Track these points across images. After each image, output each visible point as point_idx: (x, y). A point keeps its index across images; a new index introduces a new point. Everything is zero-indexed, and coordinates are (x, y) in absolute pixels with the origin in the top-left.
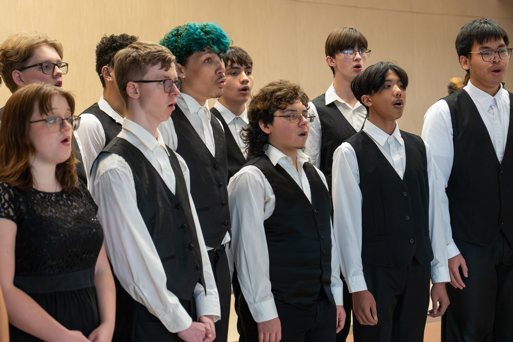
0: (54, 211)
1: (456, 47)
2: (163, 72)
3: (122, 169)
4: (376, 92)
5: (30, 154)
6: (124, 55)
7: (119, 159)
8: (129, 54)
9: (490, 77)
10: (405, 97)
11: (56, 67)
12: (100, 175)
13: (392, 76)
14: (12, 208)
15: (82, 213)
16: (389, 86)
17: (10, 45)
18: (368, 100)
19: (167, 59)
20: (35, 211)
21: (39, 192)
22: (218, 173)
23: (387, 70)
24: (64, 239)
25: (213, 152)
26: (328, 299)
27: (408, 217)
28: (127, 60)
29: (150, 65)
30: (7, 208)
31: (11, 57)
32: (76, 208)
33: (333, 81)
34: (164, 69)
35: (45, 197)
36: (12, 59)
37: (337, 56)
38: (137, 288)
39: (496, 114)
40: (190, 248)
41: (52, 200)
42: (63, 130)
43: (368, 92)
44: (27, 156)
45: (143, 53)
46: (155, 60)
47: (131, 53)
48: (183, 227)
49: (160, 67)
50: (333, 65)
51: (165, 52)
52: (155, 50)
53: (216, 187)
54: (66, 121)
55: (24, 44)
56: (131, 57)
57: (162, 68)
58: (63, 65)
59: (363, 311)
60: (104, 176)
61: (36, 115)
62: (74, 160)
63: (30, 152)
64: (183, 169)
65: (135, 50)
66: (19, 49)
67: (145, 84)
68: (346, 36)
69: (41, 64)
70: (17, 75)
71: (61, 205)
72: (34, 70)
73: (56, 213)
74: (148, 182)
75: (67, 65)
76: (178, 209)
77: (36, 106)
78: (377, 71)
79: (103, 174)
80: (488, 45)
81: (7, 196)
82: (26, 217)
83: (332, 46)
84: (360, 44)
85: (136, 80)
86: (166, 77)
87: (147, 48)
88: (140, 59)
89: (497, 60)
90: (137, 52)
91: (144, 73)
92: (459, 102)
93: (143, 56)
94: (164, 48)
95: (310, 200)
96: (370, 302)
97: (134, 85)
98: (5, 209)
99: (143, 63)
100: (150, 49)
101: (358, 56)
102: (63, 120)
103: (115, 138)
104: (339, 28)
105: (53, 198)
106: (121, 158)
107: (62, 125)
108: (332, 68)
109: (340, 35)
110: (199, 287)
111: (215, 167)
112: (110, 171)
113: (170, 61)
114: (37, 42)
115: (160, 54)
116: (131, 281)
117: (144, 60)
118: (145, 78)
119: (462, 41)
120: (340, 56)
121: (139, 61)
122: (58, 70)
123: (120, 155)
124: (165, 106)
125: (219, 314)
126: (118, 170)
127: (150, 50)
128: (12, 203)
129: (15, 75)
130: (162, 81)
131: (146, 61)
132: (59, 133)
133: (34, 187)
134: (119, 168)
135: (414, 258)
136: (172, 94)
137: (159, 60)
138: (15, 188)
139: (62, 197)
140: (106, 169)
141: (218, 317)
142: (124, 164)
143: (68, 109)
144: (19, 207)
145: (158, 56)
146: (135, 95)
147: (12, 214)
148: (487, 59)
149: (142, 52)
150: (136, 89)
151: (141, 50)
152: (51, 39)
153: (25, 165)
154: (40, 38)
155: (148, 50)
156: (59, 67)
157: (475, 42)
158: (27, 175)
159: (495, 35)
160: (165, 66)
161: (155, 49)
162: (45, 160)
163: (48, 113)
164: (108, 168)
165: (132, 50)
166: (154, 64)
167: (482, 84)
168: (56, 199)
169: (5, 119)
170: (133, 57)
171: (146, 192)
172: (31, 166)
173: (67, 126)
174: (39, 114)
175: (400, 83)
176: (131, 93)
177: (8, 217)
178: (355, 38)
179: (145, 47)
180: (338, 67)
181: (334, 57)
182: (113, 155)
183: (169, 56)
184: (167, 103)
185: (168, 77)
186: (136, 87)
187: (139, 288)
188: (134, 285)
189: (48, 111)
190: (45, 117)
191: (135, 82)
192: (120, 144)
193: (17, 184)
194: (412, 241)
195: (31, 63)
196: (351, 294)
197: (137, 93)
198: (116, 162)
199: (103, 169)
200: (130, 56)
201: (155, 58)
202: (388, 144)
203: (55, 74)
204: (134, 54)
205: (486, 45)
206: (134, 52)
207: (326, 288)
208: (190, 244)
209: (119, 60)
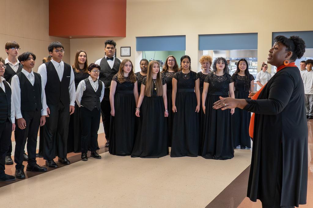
1: (48, 49)
4: (25, 61)
9: (59, 58)
10: (35, 63)
13: (31, 56)
16: (30, 59)
18: (23, 63)
23: (29, 54)
26: (9, 121)
27: (35, 97)
33: (8, 57)
37: (9, 49)
39: (60, 68)
43: (23, 60)
50: (8, 52)
59: (22, 125)
68: (13, 44)
78: (26, 54)
80: (58, 49)
83: (8, 46)
84: (17, 46)
89: (61, 53)
92: (49, 65)
95: (5, 92)
96: (24, 121)
101: (16, 50)
104: (10, 42)
108: (7, 53)
109: (11, 44)
119: (50, 47)
120: (11, 50)
135: (36, 109)
148: (58, 53)
157: (54, 48)
159: (60, 46)
167: (56, 59)
175: (33, 58)
178: (16, 44)
180: (10, 53)
181: (8, 50)
194: (36, 104)
196: (17, 119)
202: (29, 76)
205: (57, 49)
207: (9, 118)
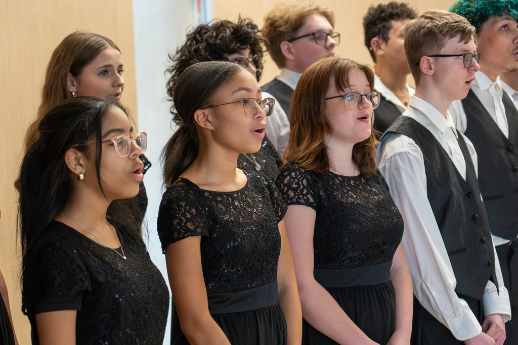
0: (355, 197)
2: (462, 45)
3: (413, 153)
5: (326, 134)
6: (417, 26)
7: (410, 142)
8: (423, 25)
11: (329, 37)
12: (387, 158)
14: (311, 195)
15: (383, 200)
17: (278, 14)
19: (467, 30)
20: (335, 198)
21: (337, 176)
22: (512, 156)
24: (366, 228)
25: (506, 133)
28: (422, 32)
29: (447, 38)
30: (307, 194)
31: (280, 26)
32: (375, 194)
34: (463, 42)
35: (343, 181)
36: (282, 29)
38: (424, 286)
40: (482, 242)
41: (351, 185)
42: (361, 108)
44: (322, 135)
45: (440, 24)
46: (453, 31)
47: (425, 24)
48: (474, 218)
49: (459, 39)
51: (464, 23)
52: (453, 21)
53: (510, 172)
54: (365, 96)
55: (293, 13)
56: (425, 29)
57: (461, 41)
58: (335, 35)
60: (391, 159)
61: (332, 91)
62: (373, 141)
63: (325, 132)
64: (471, 153)
65: (429, 20)
66: (289, 18)
67: (441, 58)
69: (314, 34)
70: (286, 47)
71: (361, 190)
72: (306, 40)
73: (357, 199)
74: (439, 167)
75: (339, 35)
76: (469, 197)
77: (332, 81)
79: (391, 157)
81: (305, 182)
82: (326, 204)
85: (432, 54)
86: (465, 51)
87: (444, 18)
88: (437, 30)
90: (433, 23)
91: (441, 46)
93: (439, 28)
94: (462, 18)
97: (428, 60)
98: (304, 195)
99: (440, 36)
100: (446, 19)
102: (361, 96)
103: (401, 117)
105: (352, 183)
106: (411, 140)
107: (361, 102)
110: (490, 285)
111: (509, 150)
112: (399, 154)
113: (470, 32)
114: (308, 9)
115: (459, 25)
116: (418, 276)
117: (441, 32)
118: (442, 52)
121: (435, 33)
122: (331, 40)
123: (409, 136)
124: (463, 82)
125: (509, 312)
126: (409, 153)
127: (447, 21)
128: (311, 189)
129: (284, 46)
130: (461, 55)
131: (443, 33)
132: (357, 110)
133: (331, 170)
134: (410, 151)
136: (471, 69)
137: (457, 32)
138: (312, 173)
139: (361, 181)
140: (395, 152)
141: (509, 316)
142: (415, 147)
143: (367, 85)
144: (319, 193)
145: (457, 27)
146: (430, 71)
147: (312, 200)
149: (437, 22)
150: (430, 65)
151: (436, 20)
152: (323, 7)
153: (320, 145)
154: (310, 6)
155: (445, 21)
156: (332, 37)
158: (322, 156)
160: (465, 38)
161: (453, 19)
162: (342, 138)
163: (345, 90)
164: (398, 151)
165: (426, 21)
166: (452, 36)
168: (354, 183)
169: (298, 96)
170: (428, 28)
171: (438, 178)
172: (326, 147)
173: (367, 103)
174: (336, 91)
176: (425, 68)
177: (308, 204)
179: (441, 17)
182: (403, 136)
183: (469, 27)
184: (465, 79)
185: (468, 51)
186: (431, 62)
187: (427, 286)
188: (421, 281)
189: (345, 88)
190: (342, 93)
191: (430, 56)
192: (408, 124)
193: (312, 168)
195: (302, 32)
197: (431, 69)
198: (406, 144)
199: (391, 152)
200: (424, 27)
201: (453, 29)
203: (328, 44)
204: (429, 25)
206: (428, 23)
208: (482, 238)
209: (411, 32)
